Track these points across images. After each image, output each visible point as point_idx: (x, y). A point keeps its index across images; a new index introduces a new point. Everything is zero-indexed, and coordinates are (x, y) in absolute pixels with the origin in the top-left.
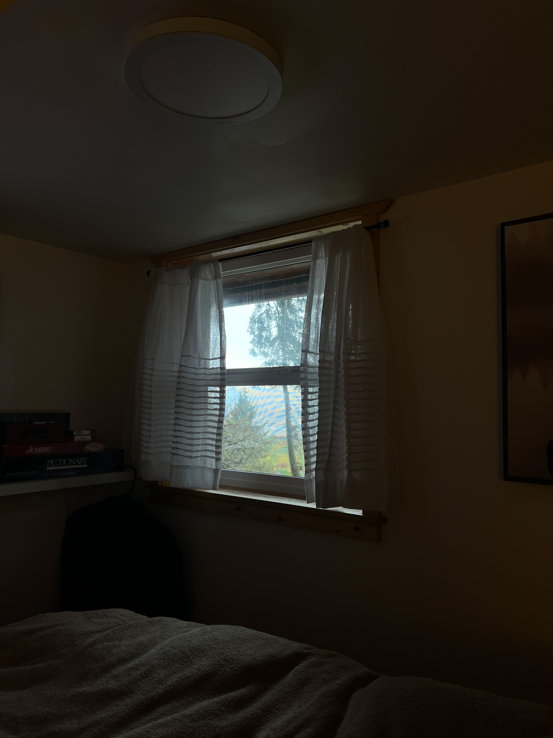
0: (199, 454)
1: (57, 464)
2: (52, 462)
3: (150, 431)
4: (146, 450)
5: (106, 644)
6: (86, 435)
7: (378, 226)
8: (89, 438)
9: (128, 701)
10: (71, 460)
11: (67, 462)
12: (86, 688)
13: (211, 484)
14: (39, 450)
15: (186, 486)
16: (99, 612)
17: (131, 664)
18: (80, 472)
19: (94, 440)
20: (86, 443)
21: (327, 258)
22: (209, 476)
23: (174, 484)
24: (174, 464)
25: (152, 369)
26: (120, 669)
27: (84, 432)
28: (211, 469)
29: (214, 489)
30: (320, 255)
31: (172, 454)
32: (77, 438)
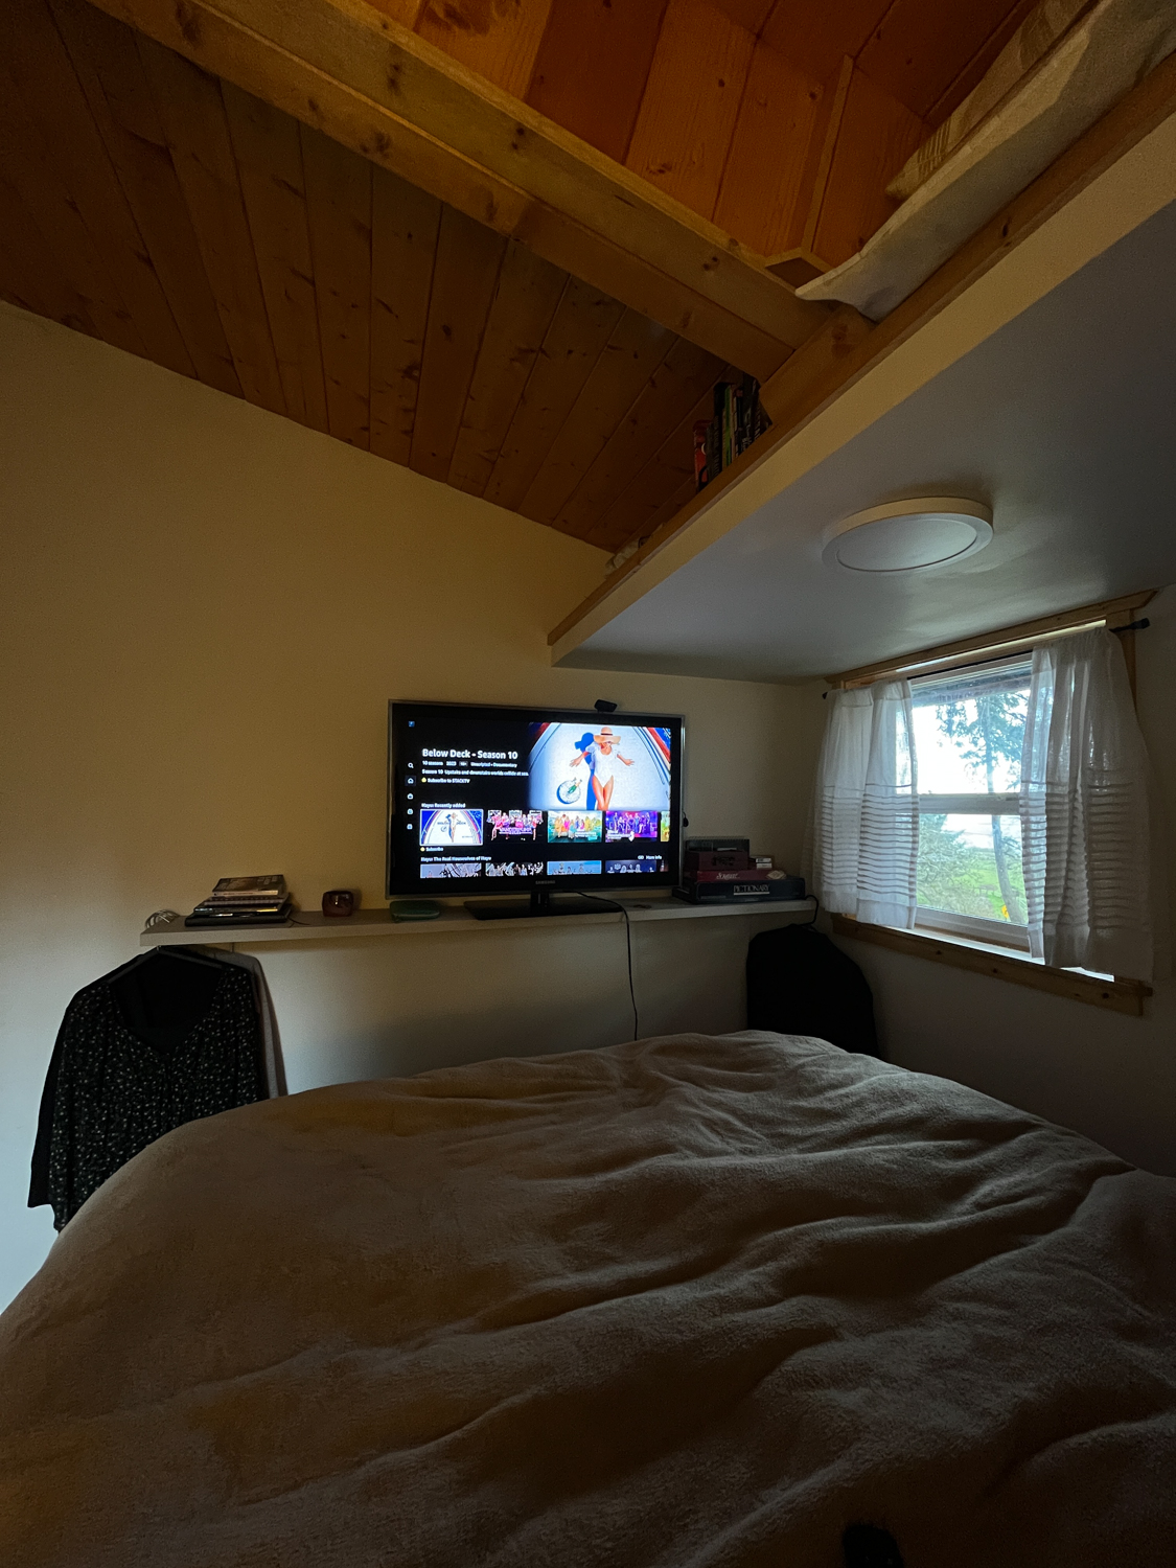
0: (888, 890)
1: (742, 890)
2: (738, 887)
3: (832, 861)
4: (829, 881)
5: (814, 1068)
6: (766, 864)
7: (1133, 626)
8: (770, 865)
9: (844, 1123)
10: (754, 887)
11: (752, 888)
12: (803, 1103)
13: (905, 924)
14: (727, 877)
15: (875, 923)
16: (801, 1037)
17: (842, 1091)
18: (762, 899)
19: (774, 868)
20: (768, 871)
21: (1055, 670)
22: (903, 914)
23: (861, 919)
24: (861, 898)
25: (833, 797)
26: (831, 1094)
27: (766, 860)
28: (903, 906)
29: (908, 928)
30: (1044, 667)
31: (858, 887)
32: (759, 866)
